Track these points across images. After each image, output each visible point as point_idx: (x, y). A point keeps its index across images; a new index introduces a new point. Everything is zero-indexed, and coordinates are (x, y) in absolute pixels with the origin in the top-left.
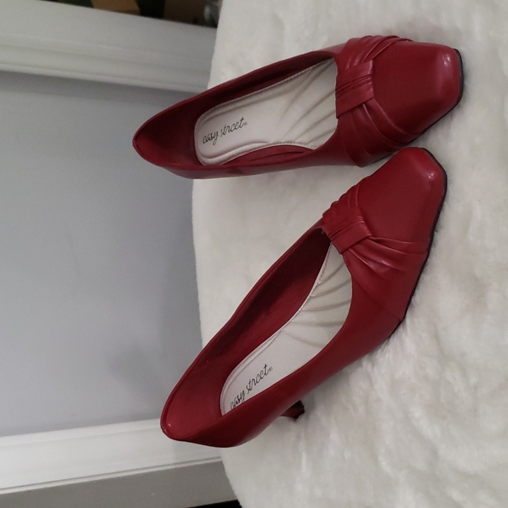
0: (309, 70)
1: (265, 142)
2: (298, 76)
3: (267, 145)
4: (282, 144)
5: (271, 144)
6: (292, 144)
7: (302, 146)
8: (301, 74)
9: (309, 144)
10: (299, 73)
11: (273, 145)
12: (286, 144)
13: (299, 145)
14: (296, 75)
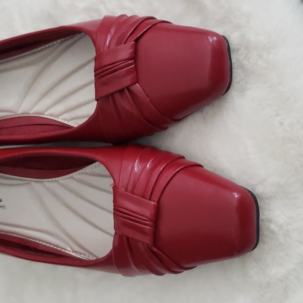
0: (57, 44)
1: (12, 112)
2: (46, 48)
3: (16, 115)
4: (31, 115)
5: (19, 114)
6: (41, 116)
7: (52, 118)
8: (49, 47)
9: (60, 117)
10: (47, 46)
11: (21, 116)
12: (35, 115)
13: (48, 117)
14: (43, 47)
